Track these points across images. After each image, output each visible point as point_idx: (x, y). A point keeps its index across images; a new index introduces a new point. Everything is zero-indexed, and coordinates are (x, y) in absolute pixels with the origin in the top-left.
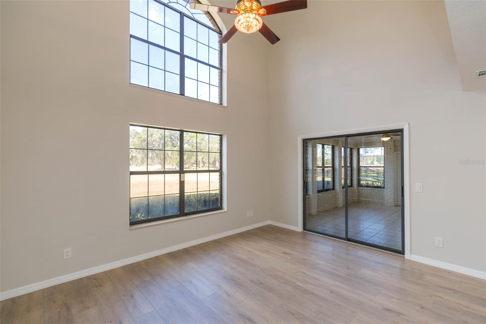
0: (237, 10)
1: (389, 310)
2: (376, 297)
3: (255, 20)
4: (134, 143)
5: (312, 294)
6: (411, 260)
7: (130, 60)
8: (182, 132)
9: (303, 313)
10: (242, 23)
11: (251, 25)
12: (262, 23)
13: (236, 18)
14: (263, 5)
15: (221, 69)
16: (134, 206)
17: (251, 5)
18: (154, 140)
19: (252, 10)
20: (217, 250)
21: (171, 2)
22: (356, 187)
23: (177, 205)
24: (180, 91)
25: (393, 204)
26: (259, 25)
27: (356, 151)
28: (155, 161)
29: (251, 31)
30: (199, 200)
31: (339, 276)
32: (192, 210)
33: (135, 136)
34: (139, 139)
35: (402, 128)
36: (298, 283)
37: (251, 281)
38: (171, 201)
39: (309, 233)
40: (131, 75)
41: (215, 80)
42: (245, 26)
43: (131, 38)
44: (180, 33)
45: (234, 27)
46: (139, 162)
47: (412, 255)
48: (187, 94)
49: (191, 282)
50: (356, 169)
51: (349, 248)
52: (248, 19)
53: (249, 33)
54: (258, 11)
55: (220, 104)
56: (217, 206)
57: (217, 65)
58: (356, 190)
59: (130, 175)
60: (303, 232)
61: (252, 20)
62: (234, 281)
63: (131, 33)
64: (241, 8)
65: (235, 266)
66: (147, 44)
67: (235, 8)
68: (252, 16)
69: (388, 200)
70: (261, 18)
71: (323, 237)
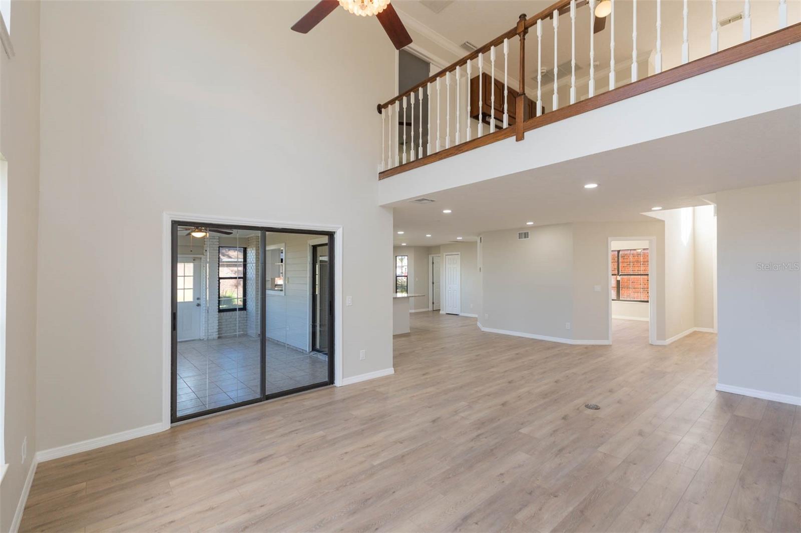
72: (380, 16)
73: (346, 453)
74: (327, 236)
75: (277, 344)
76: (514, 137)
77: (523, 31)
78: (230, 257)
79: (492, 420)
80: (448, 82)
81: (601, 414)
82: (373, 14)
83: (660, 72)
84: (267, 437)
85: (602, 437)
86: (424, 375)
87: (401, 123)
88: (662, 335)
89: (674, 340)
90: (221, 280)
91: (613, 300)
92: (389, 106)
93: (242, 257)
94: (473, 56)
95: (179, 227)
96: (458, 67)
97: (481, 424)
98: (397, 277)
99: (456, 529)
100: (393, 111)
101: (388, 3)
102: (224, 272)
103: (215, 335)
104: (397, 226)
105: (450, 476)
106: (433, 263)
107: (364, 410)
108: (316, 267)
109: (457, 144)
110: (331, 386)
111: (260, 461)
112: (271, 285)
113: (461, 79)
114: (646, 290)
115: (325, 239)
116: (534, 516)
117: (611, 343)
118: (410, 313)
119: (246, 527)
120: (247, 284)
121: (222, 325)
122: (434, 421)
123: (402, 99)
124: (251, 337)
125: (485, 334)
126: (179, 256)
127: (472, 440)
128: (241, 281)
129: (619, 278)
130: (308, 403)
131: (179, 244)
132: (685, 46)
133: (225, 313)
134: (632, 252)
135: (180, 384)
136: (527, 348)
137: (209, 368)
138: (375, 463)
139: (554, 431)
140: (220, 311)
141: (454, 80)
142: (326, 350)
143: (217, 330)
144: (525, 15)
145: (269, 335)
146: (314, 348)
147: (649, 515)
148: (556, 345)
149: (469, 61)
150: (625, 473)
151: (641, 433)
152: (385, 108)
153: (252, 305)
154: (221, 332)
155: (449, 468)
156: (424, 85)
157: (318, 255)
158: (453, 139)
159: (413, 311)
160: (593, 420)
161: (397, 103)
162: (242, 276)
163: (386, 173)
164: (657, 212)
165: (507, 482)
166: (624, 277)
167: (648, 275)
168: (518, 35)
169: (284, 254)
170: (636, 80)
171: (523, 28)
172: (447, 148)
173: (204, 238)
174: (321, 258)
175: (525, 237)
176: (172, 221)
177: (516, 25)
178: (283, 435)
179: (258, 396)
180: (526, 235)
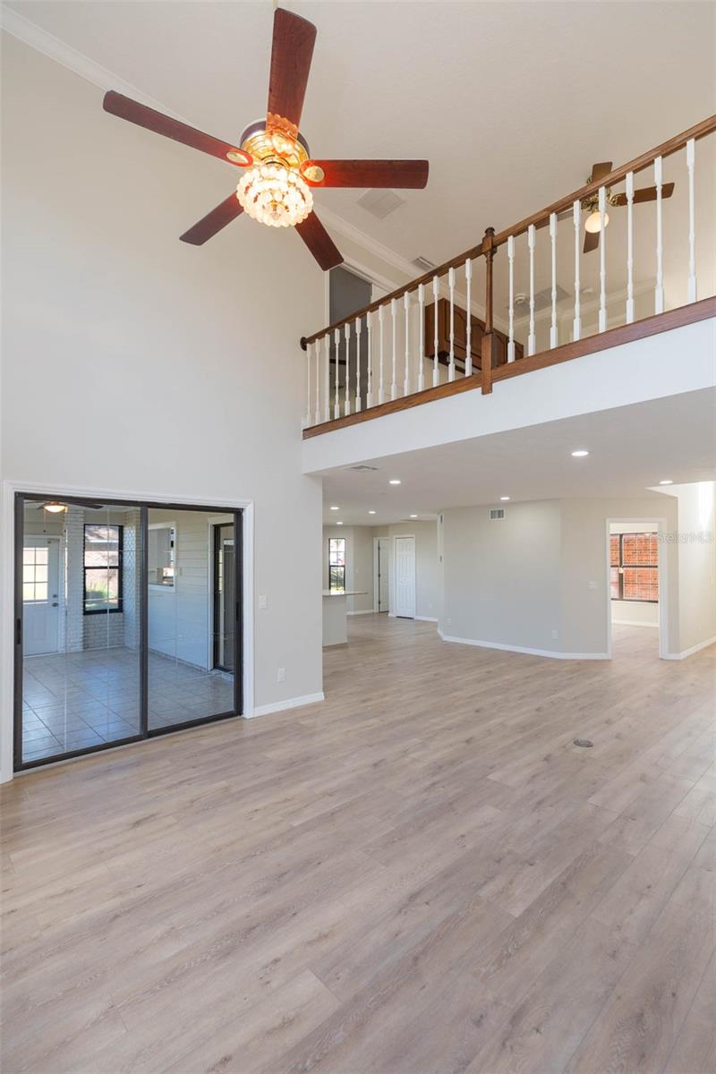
72: (299, 227)
73: (256, 810)
74: (233, 515)
75: (166, 659)
76: (480, 389)
77: (490, 250)
78: (99, 537)
79: (452, 763)
80: (393, 312)
81: (593, 753)
82: (290, 225)
83: (661, 312)
84: (148, 790)
85: (594, 784)
86: (364, 701)
87: (332, 361)
88: (675, 646)
89: (690, 653)
90: (87, 571)
91: (613, 599)
92: (317, 340)
93: (117, 537)
94: (426, 279)
95: (25, 501)
96: (406, 293)
97: (438, 767)
98: (330, 566)
99: (400, 911)
100: (322, 347)
101: (310, 211)
102: (92, 558)
103: (79, 648)
104: (327, 501)
105: (395, 839)
106: (379, 548)
107: (280, 753)
108: (218, 554)
109: (406, 395)
110: (239, 717)
111: (138, 823)
112: (158, 577)
113: (411, 309)
114: (655, 586)
115: (230, 518)
116: (502, 892)
117: (610, 658)
118: (348, 616)
119: (117, 916)
120: (124, 576)
121: (88, 632)
122: (375, 765)
123: (334, 331)
124: (129, 649)
125: (448, 644)
126: (25, 536)
127: (426, 790)
128: (117, 571)
129: (622, 571)
130: (205, 742)
131: (25, 520)
132: (691, 281)
133: (93, 616)
134: (639, 536)
135: (28, 716)
136: (502, 664)
137: (69, 694)
138: (296, 824)
139: (534, 777)
140: (86, 613)
141: (401, 309)
142: (232, 667)
143: (81, 640)
144: (492, 230)
145: (151, 646)
146: (216, 665)
147: (649, 887)
148: (540, 660)
149: (420, 286)
150: (621, 832)
151: (643, 778)
152: (311, 343)
153: (131, 605)
154: (89, 642)
155: (393, 828)
156: (362, 315)
157: (222, 539)
158: (400, 388)
159: (352, 613)
160: (583, 761)
161: (327, 336)
162: (117, 565)
163: (313, 430)
164: (666, 487)
165: (469, 847)
166: (628, 569)
167: (656, 567)
168: (483, 255)
169: (175, 535)
170: (632, 322)
171: (490, 247)
172: (393, 399)
173: (63, 512)
174: (226, 543)
175: (499, 517)
176: (16, 493)
177: (481, 242)
178: (169, 788)
179: (137, 732)
180: (500, 514)
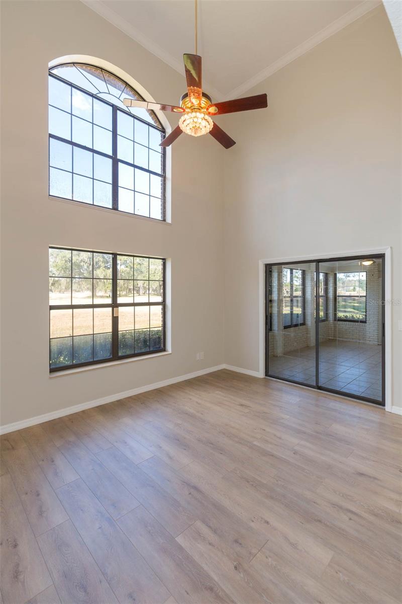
0: (181, 108)
1: (362, 474)
2: (348, 458)
3: (204, 121)
4: (56, 263)
5: (273, 456)
6: (392, 412)
7: (49, 166)
8: (115, 255)
9: (259, 479)
10: (188, 124)
11: (199, 127)
12: (213, 124)
13: (180, 118)
14: (214, 102)
15: (163, 176)
16: (54, 348)
17: (198, 102)
18: (81, 260)
19: (200, 108)
20: (158, 402)
21: (100, 93)
22: (332, 321)
23: (109, 346)
24: (113, 205)
25: (376, 342)
26: (208, 126)
27: (332, 277)
28: (84, 287)
29: (199, 134)
30: (137, 340)
31: (305, 433)
32: (128, 352)
33: (58, 255)
34: (63, 259)
35: (384, 253)
36: (255, 443)
37: (199, 440)
38: (102, 341)
39: (272, 380)
40: (50, 184)
41: (157, 191)
42: (191, 127)
43: (50, 138)
44: (113, 132)
45: (178, 128)
46: (64, 288)
47: (393, 407)
48: (121, 207)
49: (126, 443)
50: (332, 299)
51: (320, 398)
52: (195, 120)
53: (196, 136)
54: (207, 109)
55: (162, 219)
56: (159, 348)
57: (159, 171)
58: (332, 325)
59: (50, 310)
60: (265, 378)
61: (200, 120)
62: (178, 440)
63: (50, 132)
64: (187, 105)
65: (179, 422)
66: (71, 146)
67: (179, 105)
68: (200, 115)
69: (371, 337)
70: (212, 119)
71: (290, 385)
